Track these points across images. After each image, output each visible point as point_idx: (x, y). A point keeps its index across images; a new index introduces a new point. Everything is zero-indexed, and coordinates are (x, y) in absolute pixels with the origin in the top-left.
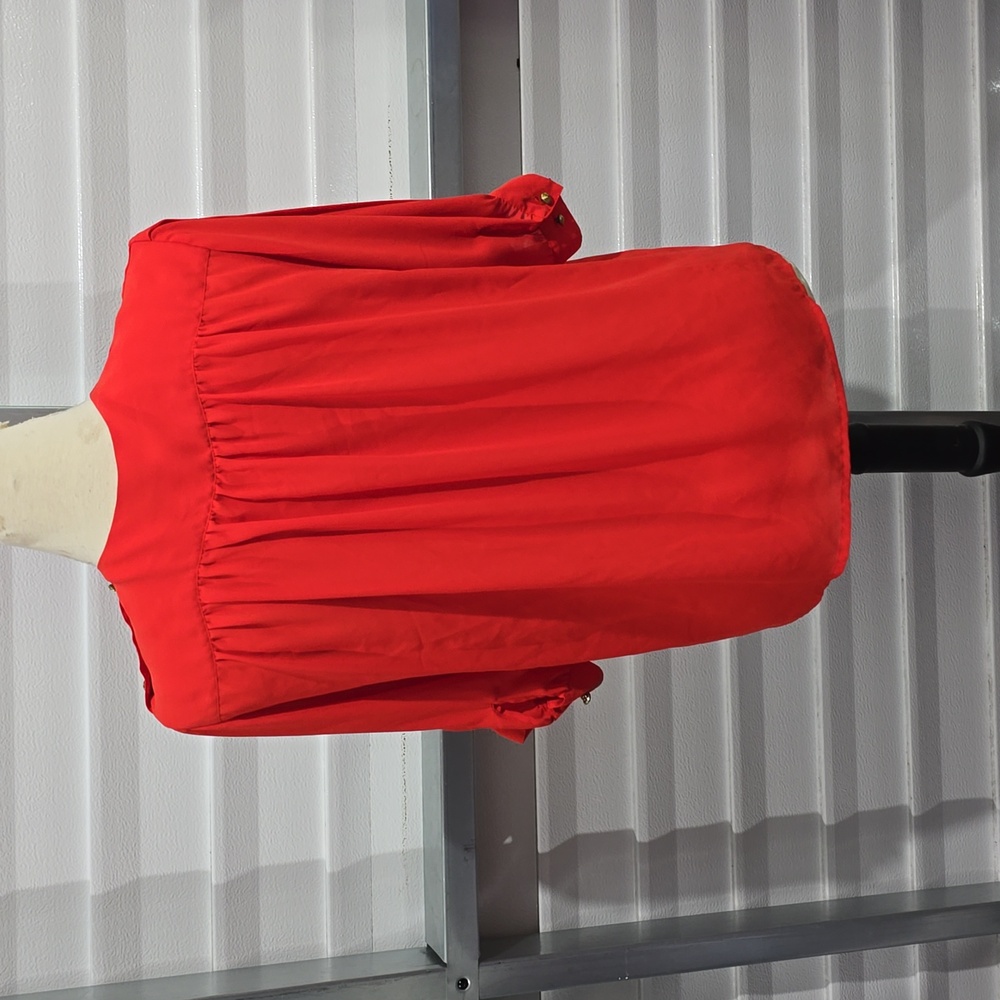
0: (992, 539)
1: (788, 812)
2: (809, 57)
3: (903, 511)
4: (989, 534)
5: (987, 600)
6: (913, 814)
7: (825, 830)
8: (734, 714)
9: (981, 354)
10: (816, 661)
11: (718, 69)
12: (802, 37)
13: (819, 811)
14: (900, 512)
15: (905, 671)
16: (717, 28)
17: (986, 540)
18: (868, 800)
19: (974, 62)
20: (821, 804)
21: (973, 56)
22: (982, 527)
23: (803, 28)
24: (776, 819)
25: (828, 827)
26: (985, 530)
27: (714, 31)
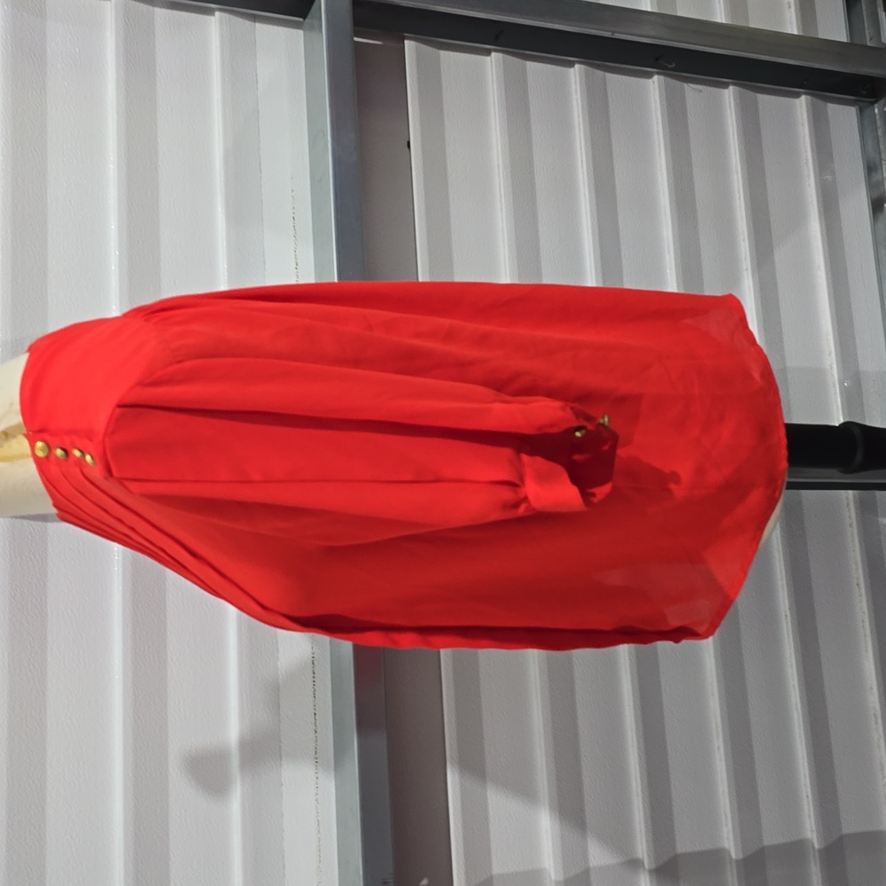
0: (864, 576)
1: (698, 848)
2: (665, 146)
3: (781, 549)
4: (860, 571)
5: (865, 635)
6: (817, 846)
7: (734, 865)
8: (639, 748)
9: (838, 407)
10: (713, 695)
11: (587, 154)
12: (658, 131)
13: (726, 846)
14: (778, 551)
15: (796, 705)
16: (584, 119)
17: (858, 578)
18: (772, 836)
19: (807, 156)
20: (728, 840)
21: (806, 152)
22: (854, 567)
23: (657, 123)
24: (685, 855)
25: (737, 861)
26: (857, 569)
27: (581, 122)
